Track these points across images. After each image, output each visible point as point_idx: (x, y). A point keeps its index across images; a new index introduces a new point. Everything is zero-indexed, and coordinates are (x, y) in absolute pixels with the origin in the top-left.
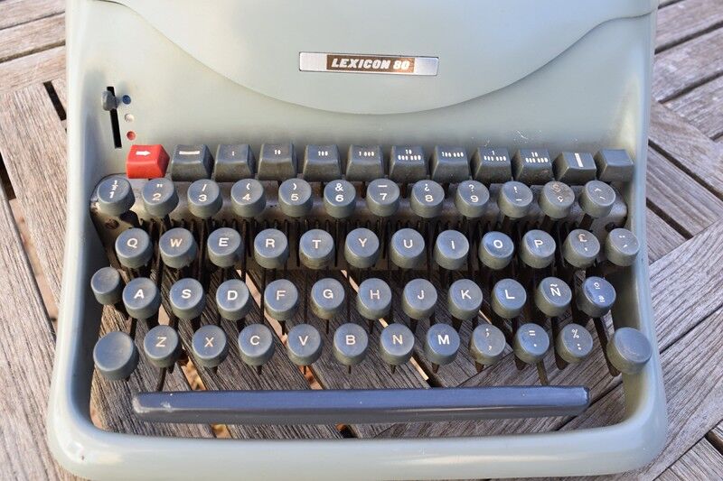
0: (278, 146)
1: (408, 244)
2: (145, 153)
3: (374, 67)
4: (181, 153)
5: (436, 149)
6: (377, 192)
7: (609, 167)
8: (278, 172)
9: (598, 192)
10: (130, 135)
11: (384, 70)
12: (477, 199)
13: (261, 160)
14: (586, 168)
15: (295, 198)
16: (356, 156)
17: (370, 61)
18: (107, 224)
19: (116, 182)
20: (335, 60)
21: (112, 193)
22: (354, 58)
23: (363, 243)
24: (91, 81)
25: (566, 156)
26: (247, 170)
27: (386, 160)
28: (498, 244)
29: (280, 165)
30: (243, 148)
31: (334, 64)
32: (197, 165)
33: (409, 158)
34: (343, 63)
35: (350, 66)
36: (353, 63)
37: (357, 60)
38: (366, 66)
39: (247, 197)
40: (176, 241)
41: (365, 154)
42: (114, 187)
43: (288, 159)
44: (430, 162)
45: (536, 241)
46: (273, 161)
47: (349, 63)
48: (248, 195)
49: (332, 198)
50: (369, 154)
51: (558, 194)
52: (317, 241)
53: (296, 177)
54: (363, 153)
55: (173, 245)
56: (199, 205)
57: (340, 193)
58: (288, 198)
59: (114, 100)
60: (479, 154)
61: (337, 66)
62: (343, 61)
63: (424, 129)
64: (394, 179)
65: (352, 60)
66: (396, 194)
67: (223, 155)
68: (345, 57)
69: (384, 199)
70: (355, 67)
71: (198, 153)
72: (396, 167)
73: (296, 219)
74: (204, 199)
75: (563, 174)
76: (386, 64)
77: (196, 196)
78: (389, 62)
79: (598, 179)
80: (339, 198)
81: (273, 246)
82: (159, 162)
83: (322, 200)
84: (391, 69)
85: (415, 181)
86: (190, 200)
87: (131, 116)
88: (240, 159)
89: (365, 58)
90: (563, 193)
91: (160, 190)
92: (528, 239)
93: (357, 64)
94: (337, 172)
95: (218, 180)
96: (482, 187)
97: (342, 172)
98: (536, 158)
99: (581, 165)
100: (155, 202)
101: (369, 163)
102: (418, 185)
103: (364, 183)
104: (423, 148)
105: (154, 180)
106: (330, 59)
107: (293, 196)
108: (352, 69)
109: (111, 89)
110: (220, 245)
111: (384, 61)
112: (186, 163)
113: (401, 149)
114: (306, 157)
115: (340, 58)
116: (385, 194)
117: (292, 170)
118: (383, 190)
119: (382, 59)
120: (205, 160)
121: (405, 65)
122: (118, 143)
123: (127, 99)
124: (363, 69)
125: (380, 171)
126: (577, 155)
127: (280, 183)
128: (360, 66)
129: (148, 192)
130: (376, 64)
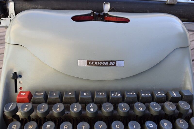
0: (70, 92)
1: (118, 127)
2: (24, 94)
3: (103, 64)
4: (36, 94)
5: (125, 92)
6: (105, 107)
7: (185, 95)
8: (70, 101)
9: (183, 104)
10: (21, 88)
11: (106, 65)
12: (141, 109)
13: (64, 96)
14: (177, 96)
15: (75, 110)
16: (97, 95)
17: (102, 62)
18: (9, 119)
19: (12, 104)
20: (90, 62)
21: (10, 108)
22: (96, 61)
23: (101, 127)
25: (170, 92)
26: (59, 100)
27: (108, 96)
28: (151, 125)
29: (71, 98)
30: (58, 92)
32: (41, 98)
33: (116, 95)
35: (95, 64)
37: (97, 62)
38: (100, 64)
39: (58, 110)
40: (31, 126)
41: (101, 94)
42: (11, 106)
43: (74, 96)
44: (123, 96)
45: (164, 124)
46: (69, 97)
47: (94, 63)
48: (59, 109)
49: (89, 110)
50: (102, 94)
51: (170, 106)
52: (83, 126)
53: (76, 102)
54: (100, 94)
55: (29, 128)
56: (40, 112)
57: (92, 108)
58: (73, 110)
59: (16, 76)
60: (140, 93)
61: (90, 64)
62: (93, 62)
63: (120, 85)
64: (111, 103)
65: (95, 62)
66: (112, 108)
67: (51, 95)
68: (93, 61)
69: (108, 110)
70: (97, 64)
71: (42, 94)
72: (111, 98)
73: (76, 118)
74: (42, 110)
75: (170, 99)
76: (107, 63)
77: (39, 109)
78: (108, 62)
79: (182, 100)
80: (92, 110)
81: (67, 128)
82: (28, 97)
83: (86, 111)
84: (108, 65)
85: (118, 103)
86: (37, 111)
87: (21, 82)
88: (57, 96)
89: (100, 61)
90: (171, 105)
91: (27, 107)
92: (162, 123)
93: (97, 63)
94: (91, 100)
95: (49, 104)
96: (142, 104)
97: (92, 100)
98: (160, 94)
99: (175, 95)
100: (25, 111)
101: (102, 97)
102: (120, 104)
103: (100, 104)
104: (120, 92)
105: (26, 103)
106: (88, 62)
107: (75, 109)
108: (96, 65)
109: (16, 73)
110: (47, 128)
111: (106, 62)
112: (38, 97)
113: (113, 92)
114: (80, 95)
115: (91, 61)
116: (108, 108)
117: (75, 100)
118: (107, 107)
119: (105, 62)
120: (44, 97)
121: (114, 63)
122: (16, 91)
123: (20, 76)
124: (99, 65)
125: (106, 100)
126: (173, 92)
127: (71, 104)
128: (98, 64)
129: (23, 108)
130: (104, 63)
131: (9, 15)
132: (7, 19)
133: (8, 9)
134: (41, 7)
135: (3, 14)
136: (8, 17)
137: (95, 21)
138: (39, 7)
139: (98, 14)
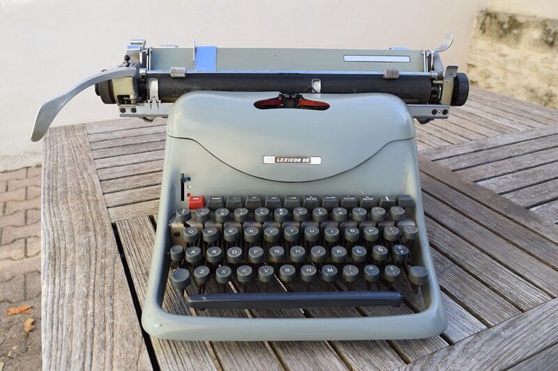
0: (254, 196)
2: (197, 199)
4: (212, 198)
5: (323, 196)
6: (298, 211)
8: (254, 205)
9: (396, 210)
10: (188, 195)
11: (299, 162)
12: (342, 213)
13: (247, 201)
14: (390, 201)
15: (262, 214)
16: (288, 199)
17: (293, 159)
19: (184, 209)
20: (278, 159)
21: (183, 212)
22: (286, 158)
24: (175, 172)
26: (241, 205)
27: (301, 201)
29: (255, 202)
30: (239, 197)
31: (278, 161)
32: (219, 203)
33: (311, 199)
34: (282, 160)
36: (286, 160)
38: (291, 161)
40: (210, 231)
43: (259, 200)
44: (320, 201)
46: (252, 201)
48: (242, 213)
49: (278, 214)
50: (294, 198)
52: (272, 231)
54: (291, 198)
56: (221, 216)
57: (281, 212)
58: (259, 213)
59: (184, 180)
60: (342, 197)
62: (282, 159)
64: (304, 207)
66: (306, 212)
67: (230, 199)
68: (282, 157)
71: (219, 198)
72: (306, 203)
74: (223, 214)
75: (381, 204)
76: (299, 160)
77: (219, 213)
78: (301, 159)
79: (397, 206)
81: (253, 232)
82: (203, 202)
84: (301, 162)
85: (314, 208)
86: (217, 215)
87: (190, 187)
88: (238, 200)
89: (291, 158)
90: (380, 211)
91: (204, 211)
92: (366, 229)
93: (288, 160)
94: (280, 205)
95: (228, 208)
96: (343, 209)
97: (282, 205)
98: (367, 198)
99: (388, 200)
100: (202, 215)
101: (294, 202)
102: (316, 209)
103: (292, 208)
104: (317, 195)
106: (276, 159)
108: (285, 162)
109: (183, 175)
110: (229, 232)
112: (215, 202)
113: (308, 197)
114: (266, 200)
115: (280, 158)
117: (260, 204)
118: (300, 211)
119: (298, 158)
120: (222, 201)
121: (308, 160)
122: (183, 199)
123: (189, 179)
125: (299, 204)
126: (386, 197)
130: (295, 160)
131: (149, 99)
132: (145, 104)
133: (149, 90)
134: (198, 88)
135: (140, 98)
136: (147, 102)
137: (284, 107)
138: (194, 87)
139: (288, 96)
